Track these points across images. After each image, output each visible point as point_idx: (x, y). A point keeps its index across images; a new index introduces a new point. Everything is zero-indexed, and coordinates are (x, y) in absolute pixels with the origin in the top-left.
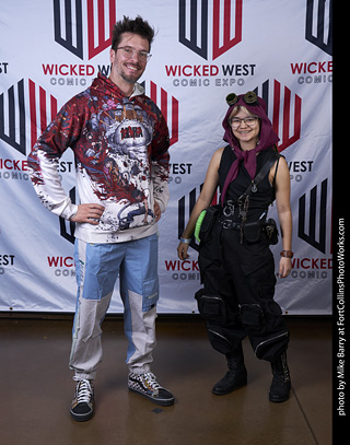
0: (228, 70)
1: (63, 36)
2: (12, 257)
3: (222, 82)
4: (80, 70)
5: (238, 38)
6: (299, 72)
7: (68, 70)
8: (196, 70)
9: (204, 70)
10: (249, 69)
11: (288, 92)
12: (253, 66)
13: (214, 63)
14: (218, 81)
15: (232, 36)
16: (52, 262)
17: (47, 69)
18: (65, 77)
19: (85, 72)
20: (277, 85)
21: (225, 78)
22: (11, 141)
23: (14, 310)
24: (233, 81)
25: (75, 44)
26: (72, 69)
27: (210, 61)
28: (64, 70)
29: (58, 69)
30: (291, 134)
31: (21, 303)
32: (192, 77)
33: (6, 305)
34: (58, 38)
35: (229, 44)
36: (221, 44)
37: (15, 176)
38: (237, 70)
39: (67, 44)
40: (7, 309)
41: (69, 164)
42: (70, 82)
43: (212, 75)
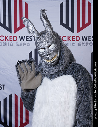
0: (84, 38)
1: (2, 22)
3: (82, 44)
4: (10, 38)
7: (4, 38)
8: (69, 38)
9: (73, 38)
13: (78, 35)
14: (80, 44)
18: (2, 42)
19: (12, 39)
21: (83, 42)
24: (87, 44)
25: (7, 26)
26: (6, 38)
27: (75, 34)
32: (67, 42)
35: (85, 26)
36: (81, 26)
38: (89, 38)
39: (3, 25)
41: (4, 85)
42: (5, 44)
43: (76, 40)
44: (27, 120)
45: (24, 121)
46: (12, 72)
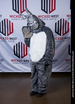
0: (52, 16)
1: (15, 9)
2: (3, 60)
3: (51, 19)
4: (19, 16)
5: (55, 9)
6: (69, 17)
8: (45, 16)
9: (47, 16)
10: (57, 16)
11: (66, 21)
12: (58, 15)
13: (49, 15)
14: (50, 19)
15: (53, 8)
16: (12, 61)
17: (11, 16)
18: (15, 18)
20: (64, 19)
21: (52, 18)
22: (2, 33)
23: (4, 72)
24: (53, 19)
25: (17, 11)
26: (17, 16)
27: (48, 14)
28: (15, 16)
29: (13, 16)
30: (67, 31)
31: (5, 70)
32: (44, 18)
33: (2, 71)
34: (13, 9)
35: (53, 10)
36: (51, 10)
37: (3, 41)
38: (54, 16)
39: (15, 10)
40: (2, 72)
41: (16, 38)
42: (16, 19)
43: (49, 17)
44: (27, 53)
45: (25, 54)
46: (20, 32)
